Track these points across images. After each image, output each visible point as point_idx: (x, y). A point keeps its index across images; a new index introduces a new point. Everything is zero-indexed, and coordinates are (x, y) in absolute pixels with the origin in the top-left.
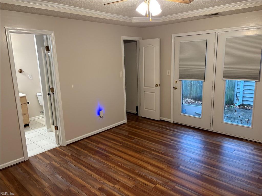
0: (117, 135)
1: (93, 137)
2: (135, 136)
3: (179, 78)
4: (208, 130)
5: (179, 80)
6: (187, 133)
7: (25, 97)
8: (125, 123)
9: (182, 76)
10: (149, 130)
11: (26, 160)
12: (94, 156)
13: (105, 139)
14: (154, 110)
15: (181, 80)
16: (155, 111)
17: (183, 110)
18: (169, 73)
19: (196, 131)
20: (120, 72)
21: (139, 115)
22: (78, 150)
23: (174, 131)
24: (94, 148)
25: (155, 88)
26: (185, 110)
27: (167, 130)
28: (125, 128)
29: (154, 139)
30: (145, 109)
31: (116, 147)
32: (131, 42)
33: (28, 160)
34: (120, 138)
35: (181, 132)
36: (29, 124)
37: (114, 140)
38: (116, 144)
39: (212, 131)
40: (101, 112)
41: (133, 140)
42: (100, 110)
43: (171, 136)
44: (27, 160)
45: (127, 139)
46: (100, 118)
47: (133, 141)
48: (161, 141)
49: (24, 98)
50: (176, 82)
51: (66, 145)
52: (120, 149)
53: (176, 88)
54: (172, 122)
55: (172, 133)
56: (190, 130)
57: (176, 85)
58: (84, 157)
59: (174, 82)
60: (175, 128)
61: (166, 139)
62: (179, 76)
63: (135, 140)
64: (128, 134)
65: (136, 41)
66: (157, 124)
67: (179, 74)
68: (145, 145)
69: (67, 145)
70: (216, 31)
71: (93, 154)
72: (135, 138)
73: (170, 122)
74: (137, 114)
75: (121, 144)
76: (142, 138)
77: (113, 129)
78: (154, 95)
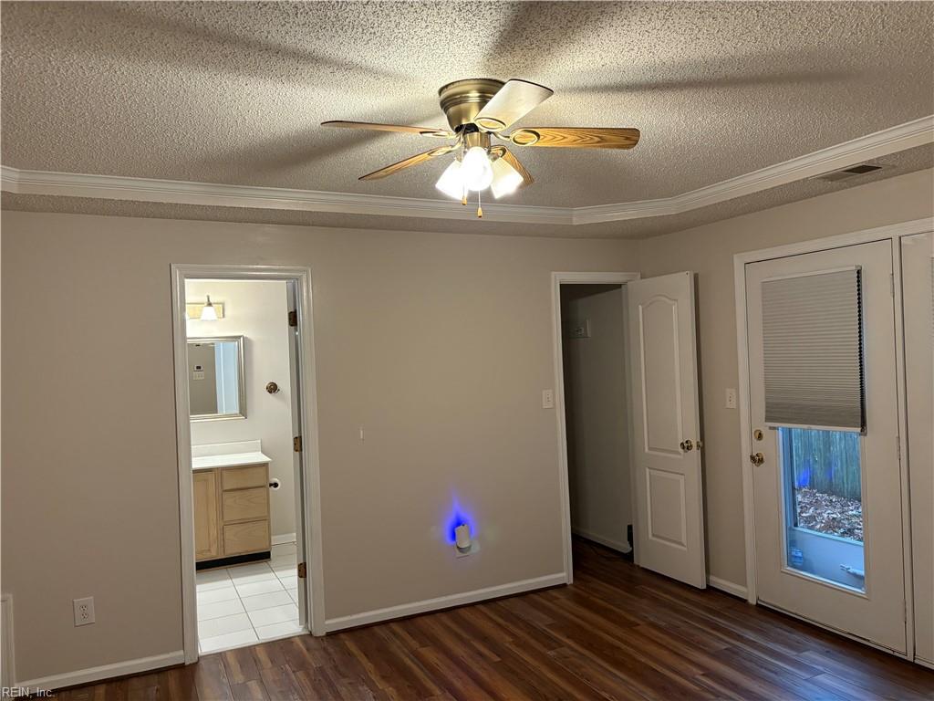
0: (509, 624)
1: (427, 620)
2: (568, 637)
3: (768, 419)
4: (896, 654)
5: (770, 428)
6: (795, 653)
7: (265, 465)
8: (565, 585)
9: (775, 412)
10: (639, 622)
11: (187, 663)
12: (381, 685)
13: (459, 631)
14: (683, 545)
15: (774, 428)
16: (685, 549)
17: (794, 553)
18: (734, 400)
19: (841, 652)
20: (544, 392)
21: (636, 562)
22: (350, 654)
23: (740, 638)
24: (403, 657)
25: (682, 457)
26: (800, 554)
27: (714, 629)
28: (554, 604)
29: (634, 659)
30: (654, 539)
31: (476, 668)
32: (607, 291)
33: (194, 664)
34: (512, 635)
35: (771, 646)
36: (269, 553)
37: (485, 639)
38: (481, 655)
39: (916, 661)
40: (460, 530)
41: (553, 649)
42: (459, 523)
43: (716, 656)
44: (191, 662)
45: (533, 642)
46: (457, 551)
47: (551, 653)
48: (659, 669)
49: (262, 470)
50: (760, 434)
51: (324, 633)
52: (483, 675)
53: (761, 461)
54: (753, 601)
55: (724, 647)
56: (814, 645)
57: (759, 447)
58: (350, 683)
59: (753, 431)
60: (751, 629)
61: (683, 666)
62: (767, 411)
63: (558, 650)
64: (550, 626)
65: (619, 286)
66: (686, 600)
67: (767, 403)
68: (582, 676)
69: (329, 635)
70: (894, 231)
71: (383, 677)
72: (560, 644)
73: (745, 601)
74: (629, 557)
75: (499, 656)
76: (590, 647)
77: (511, 599)
78: (682, 482)
